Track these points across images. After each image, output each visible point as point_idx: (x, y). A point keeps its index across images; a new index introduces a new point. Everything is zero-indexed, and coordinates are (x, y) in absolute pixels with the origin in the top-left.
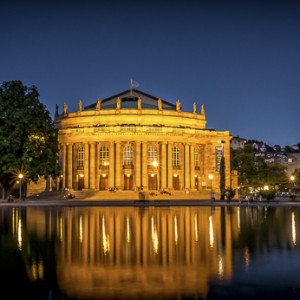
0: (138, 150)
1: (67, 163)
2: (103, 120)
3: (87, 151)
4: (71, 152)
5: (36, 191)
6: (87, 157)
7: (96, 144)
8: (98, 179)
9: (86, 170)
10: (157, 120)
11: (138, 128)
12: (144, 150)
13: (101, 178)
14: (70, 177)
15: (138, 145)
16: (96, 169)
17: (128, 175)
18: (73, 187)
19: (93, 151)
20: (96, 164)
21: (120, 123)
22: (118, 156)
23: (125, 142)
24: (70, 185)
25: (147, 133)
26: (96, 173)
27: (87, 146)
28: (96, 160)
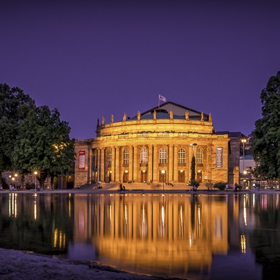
0: (151, 151)
1: (100, 163)
2: (128, 129)
3: (113, 153)
4: (103, 154)
5: (81, 183)
6: (113, 158)
7: (120, 148)
8: (122, 175)
9: (113, 167)
10: (169, 127)
11: (150, 135)
12: (155, 151)
13: (125, 174)
14: (103, 173)
15: (150, 147)
16: (120, 166)
17: (144, 171)
18: (105, 181)
19: (117, 153)
20: (120, 164)
21: (140, 131)
22: (135, 157)
23: (142, 146)
24: (102, 179)
25: (157, 138)
26: (120, 170)
27: (113, 149)
28: (120, 160)
